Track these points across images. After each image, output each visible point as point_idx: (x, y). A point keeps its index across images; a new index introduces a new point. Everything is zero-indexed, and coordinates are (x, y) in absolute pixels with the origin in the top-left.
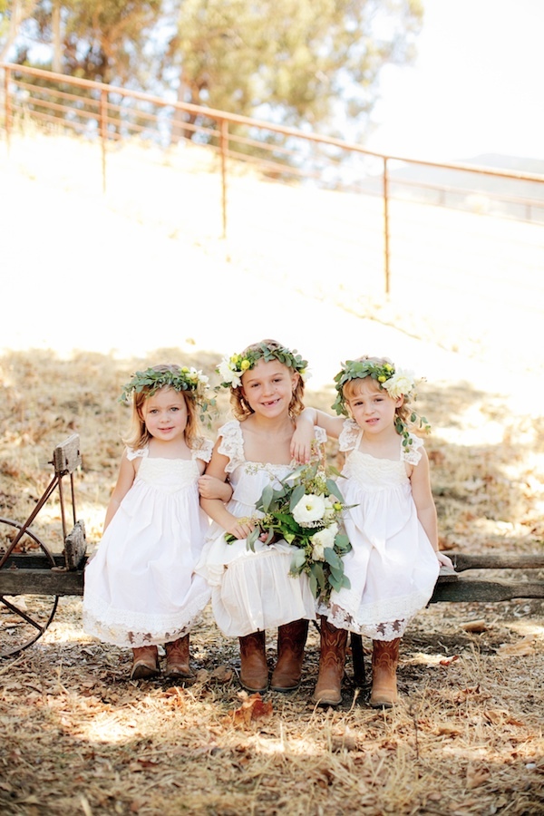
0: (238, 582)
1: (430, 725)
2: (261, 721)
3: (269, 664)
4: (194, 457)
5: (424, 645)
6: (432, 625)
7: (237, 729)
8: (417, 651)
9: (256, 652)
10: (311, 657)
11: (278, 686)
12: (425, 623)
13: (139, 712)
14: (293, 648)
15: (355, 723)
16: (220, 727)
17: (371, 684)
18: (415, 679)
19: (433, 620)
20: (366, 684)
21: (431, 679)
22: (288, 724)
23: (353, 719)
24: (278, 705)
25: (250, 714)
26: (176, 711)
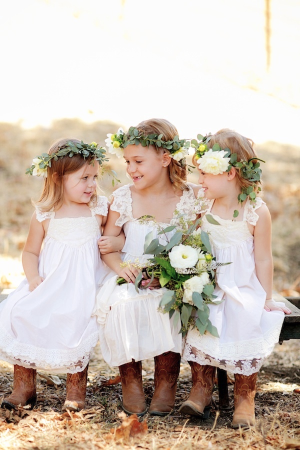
0: (119, 320)
1: (279, 441)
2: (138, 437)
3: (148, 391)
4: (93, 214)
5: (283, 376)
6: (291, 359)
7: (118, 444)
8: (276, 381)
9: (134, 381)
10: (185, 386)
11: (155, 410)
12: (285, 358)
13: (37, 430)
14: (168, 379)
15: (217, 440)
16: (104, 442)
17: (234, 408)
18: (271, 404)
19: (292, 355)
20: (229, 408)
21: (285, 404)
22: (161, 440)
23: (215, 436)
24: (153, 425)
25: (128, 432)
26: (68, 429)
